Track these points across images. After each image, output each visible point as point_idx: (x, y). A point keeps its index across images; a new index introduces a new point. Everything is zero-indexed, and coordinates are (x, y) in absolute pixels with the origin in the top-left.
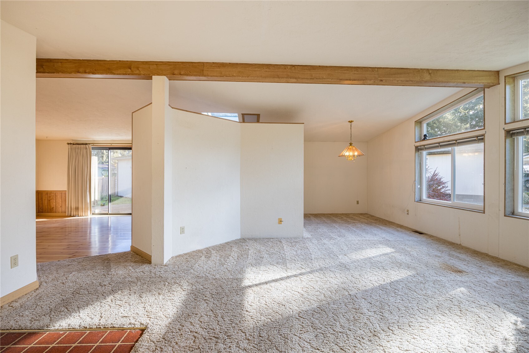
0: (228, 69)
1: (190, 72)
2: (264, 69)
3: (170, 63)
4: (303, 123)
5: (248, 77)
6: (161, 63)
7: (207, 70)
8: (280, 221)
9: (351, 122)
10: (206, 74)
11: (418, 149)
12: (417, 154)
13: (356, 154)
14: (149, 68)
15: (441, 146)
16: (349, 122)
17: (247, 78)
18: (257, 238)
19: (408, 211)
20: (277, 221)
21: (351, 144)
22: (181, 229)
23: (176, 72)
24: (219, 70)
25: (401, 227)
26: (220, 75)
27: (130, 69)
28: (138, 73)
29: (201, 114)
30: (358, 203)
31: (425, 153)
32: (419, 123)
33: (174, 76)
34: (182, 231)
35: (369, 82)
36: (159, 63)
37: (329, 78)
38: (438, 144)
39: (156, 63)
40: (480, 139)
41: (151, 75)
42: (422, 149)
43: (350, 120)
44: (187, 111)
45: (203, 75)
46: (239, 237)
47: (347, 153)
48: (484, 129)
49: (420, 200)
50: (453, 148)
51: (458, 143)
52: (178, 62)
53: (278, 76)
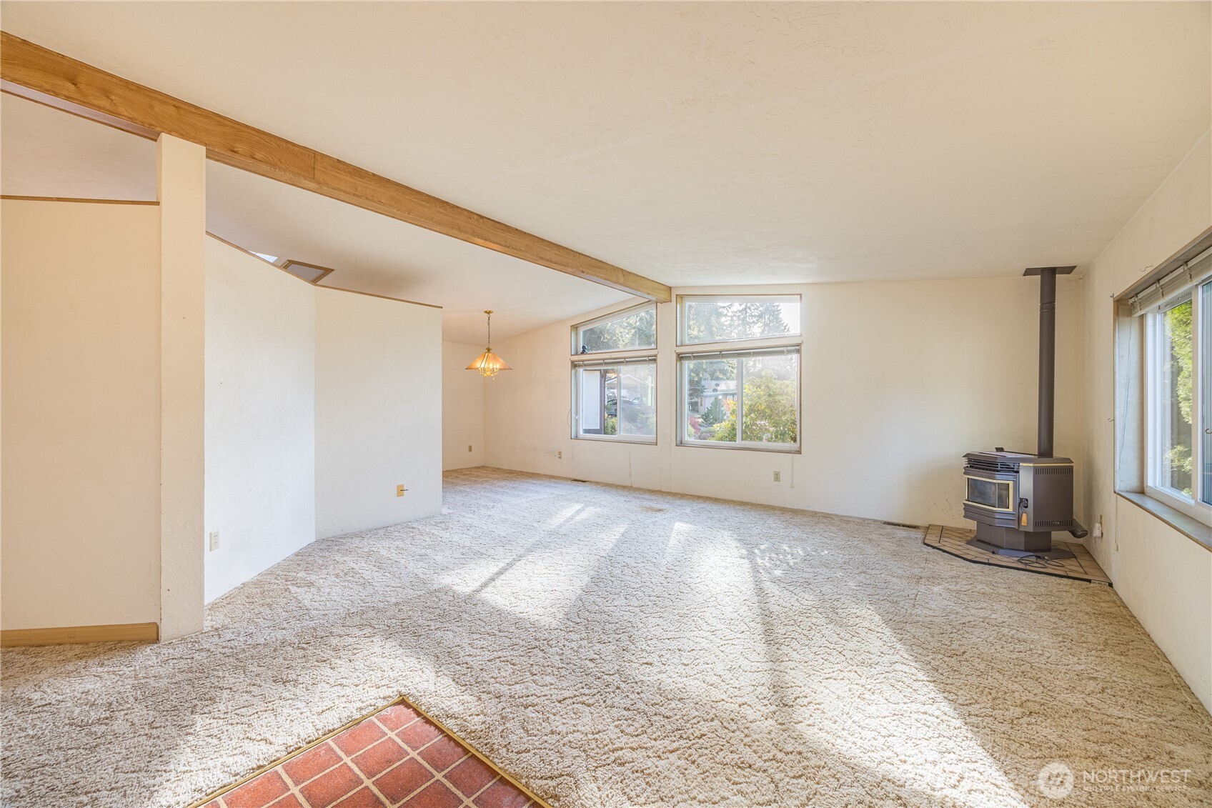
0: (370, 184)
1: (281, 163)
2: (436, 206)
3: (222, 120)
4: (442, 307)
5: (409, 214)
6: (193, 110)
7: (324, 172)
8: (401, 491)
9: (488, 313)
10: (321, 179)
11: (574, 365)
12: (573, 371)
13: (498, 366)
14: (151, 107)
15: (605, 363)
16: (486, 312)
17: (406, 215)
18: (353, 532)
19: (560, 453)
20: (395, 491)
21: (489, 350)
22: (213, 537)
23: (240, 147)
24: (351, 180)
25: (551, 477)
26: (354, 192)
27: (75, 85)
28: (108, 108)
29: (246, 252)
30: (470, 449)
31: (581, 370)
32: (575, 328)
33: (236, 156)
34: (213, 541)
35: (570, 270)
36: (187, 108)
37: (527, 252)
38: (602, 361)
39: (176, 103)
40: (653, 360)
41: (158, 129)
42: (579, 366)
43: (488, 310)
44: (222, 240)
45: (313, 179)
46: (313, 540)
47: (480, 364)
48: (656, 349)
49: (576, 438)
50: (619, 367)
51: (627, 362)
52: (247, 127)
53: (459, 227)
